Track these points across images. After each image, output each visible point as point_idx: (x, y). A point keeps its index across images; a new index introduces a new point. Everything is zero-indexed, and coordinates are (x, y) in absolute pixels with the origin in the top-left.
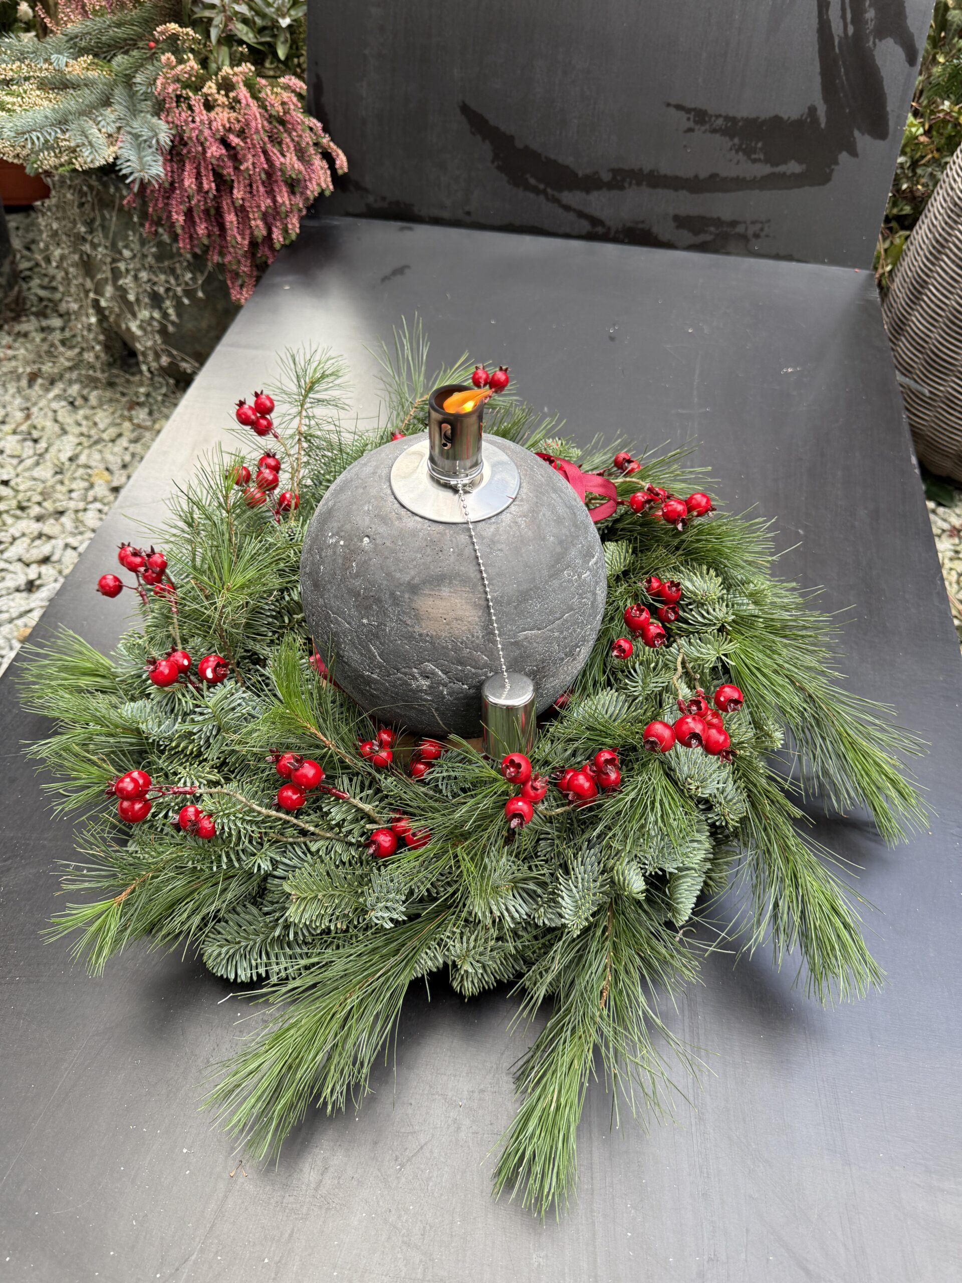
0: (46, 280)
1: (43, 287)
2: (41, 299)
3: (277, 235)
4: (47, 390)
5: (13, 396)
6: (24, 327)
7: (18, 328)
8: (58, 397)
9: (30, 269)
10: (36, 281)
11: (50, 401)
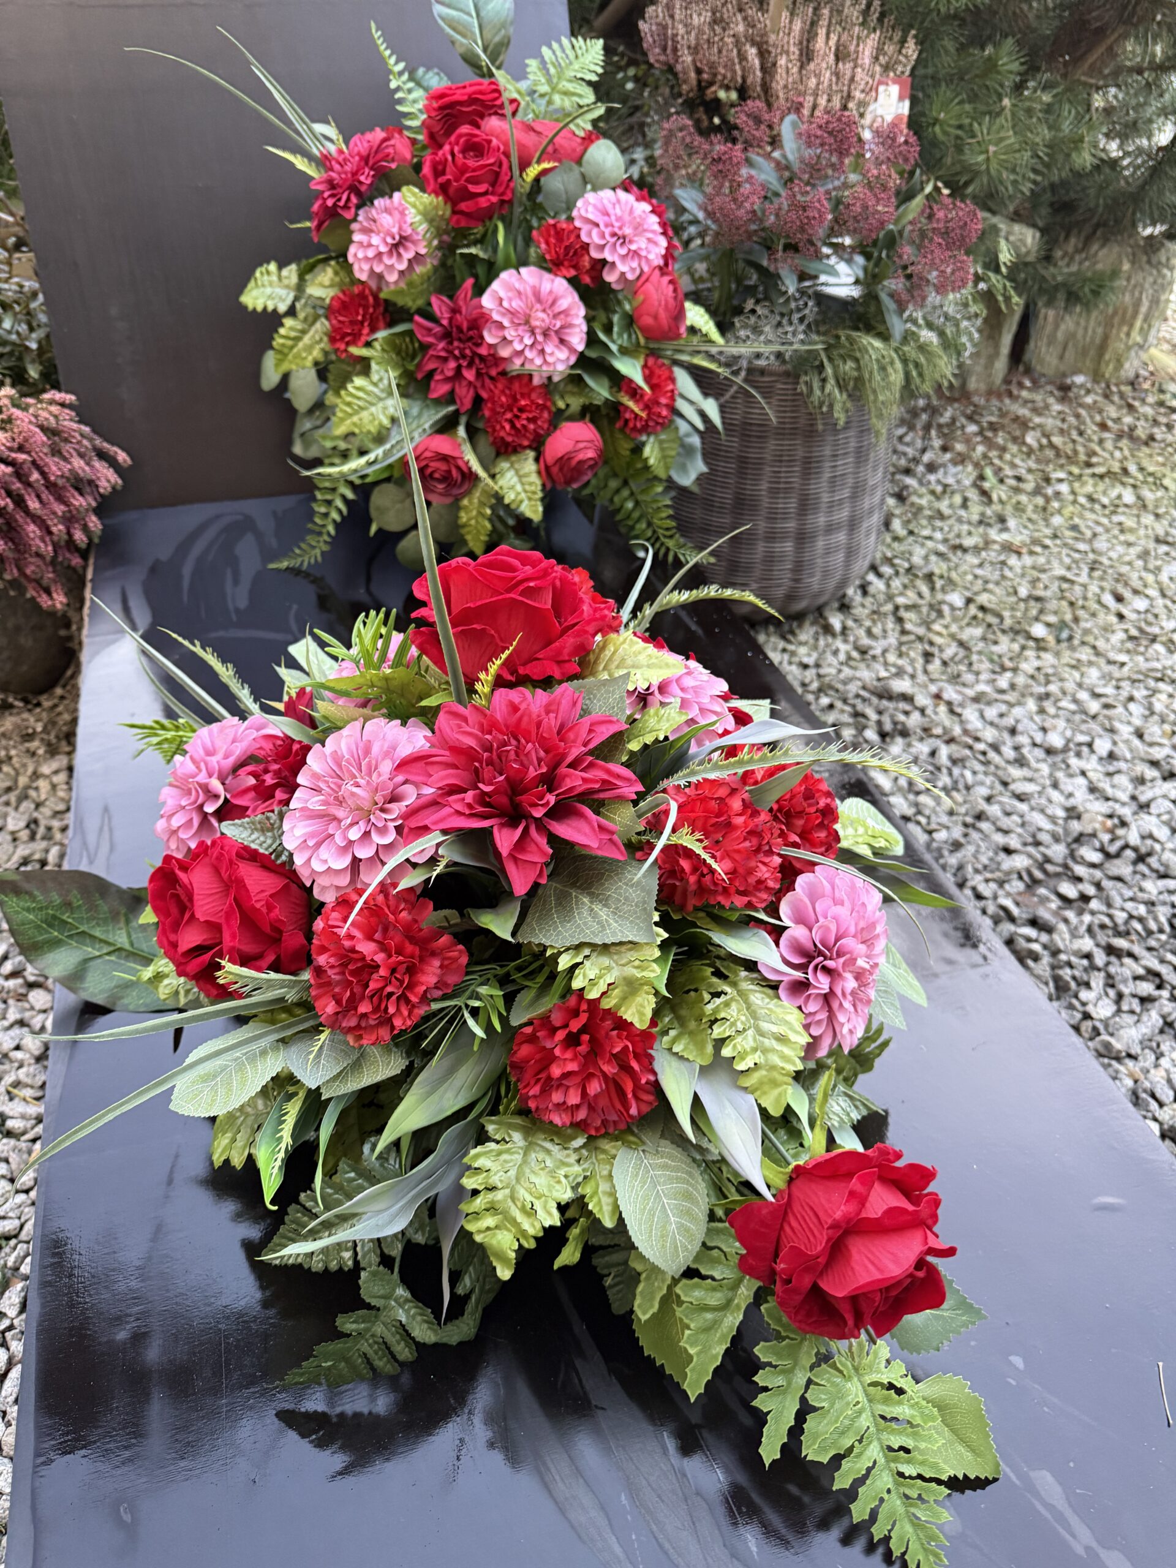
3: (79, 536)
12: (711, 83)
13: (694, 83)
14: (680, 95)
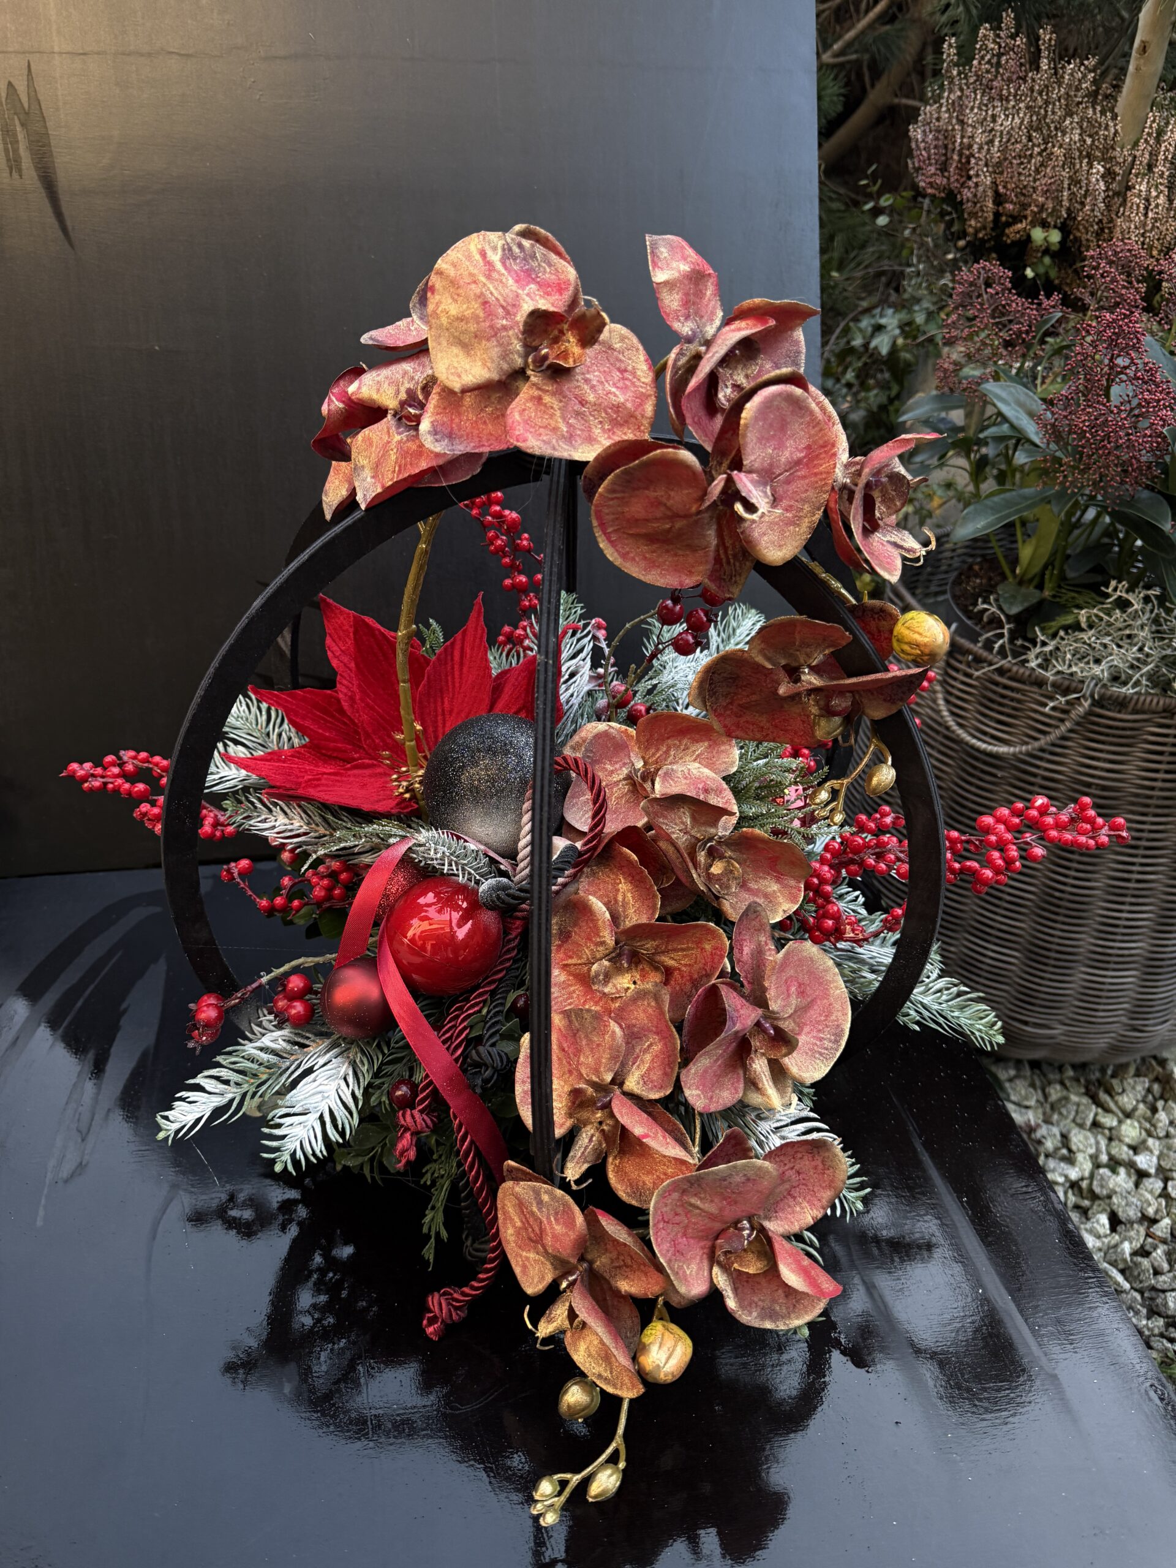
12: (1016, 219)
13: (990, 217)
14: (963, 234)
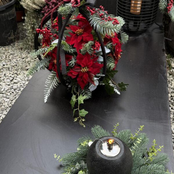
0: (23, 34)
1: (22, 35)
2: (22, 37)
4: (25, 51)
5: (19, 52)
6: (19, 41)
7: (18, 41)
8: (27, 52)
9: (20, 32)
10: (21, 34)
11: (25, 52)
